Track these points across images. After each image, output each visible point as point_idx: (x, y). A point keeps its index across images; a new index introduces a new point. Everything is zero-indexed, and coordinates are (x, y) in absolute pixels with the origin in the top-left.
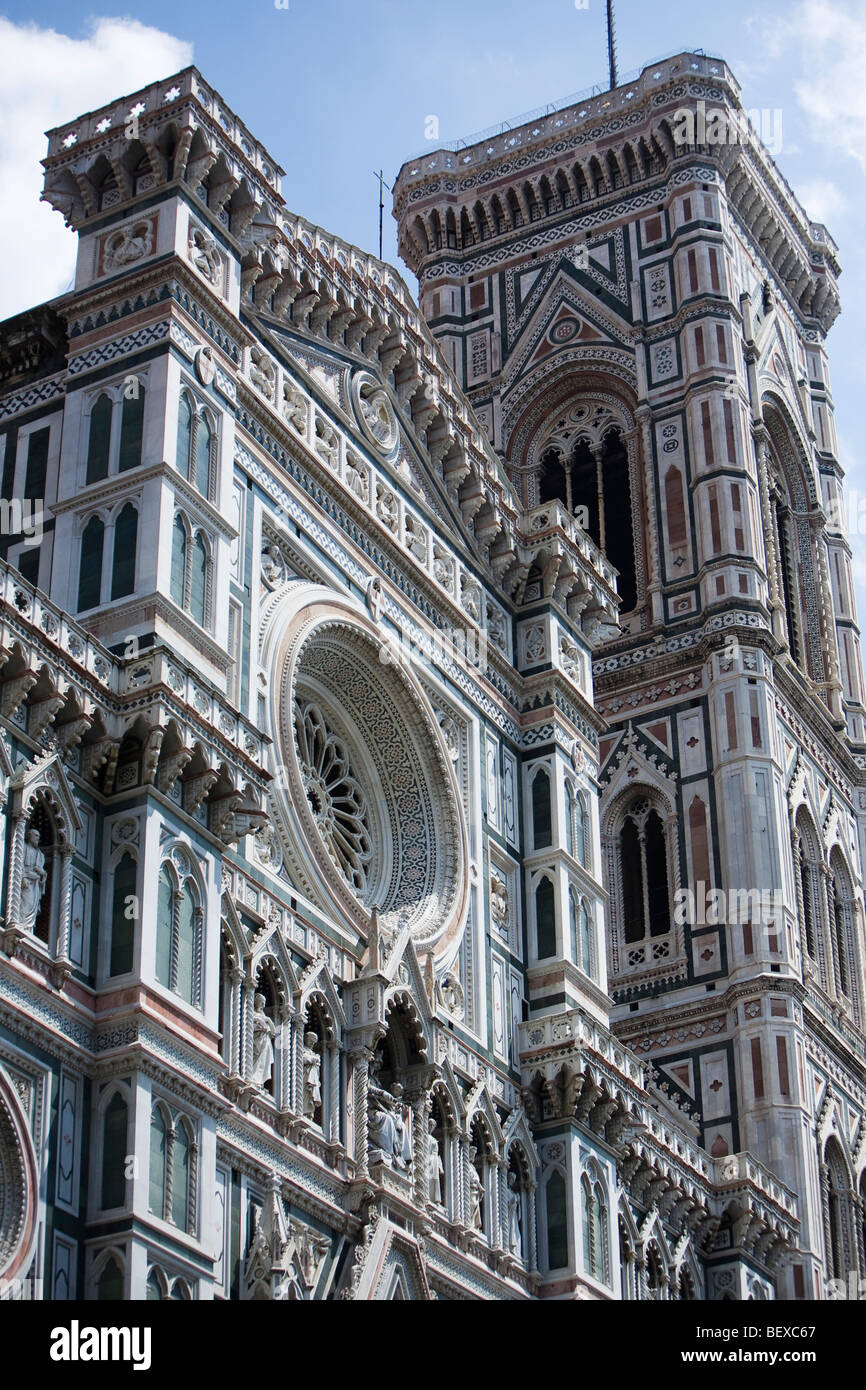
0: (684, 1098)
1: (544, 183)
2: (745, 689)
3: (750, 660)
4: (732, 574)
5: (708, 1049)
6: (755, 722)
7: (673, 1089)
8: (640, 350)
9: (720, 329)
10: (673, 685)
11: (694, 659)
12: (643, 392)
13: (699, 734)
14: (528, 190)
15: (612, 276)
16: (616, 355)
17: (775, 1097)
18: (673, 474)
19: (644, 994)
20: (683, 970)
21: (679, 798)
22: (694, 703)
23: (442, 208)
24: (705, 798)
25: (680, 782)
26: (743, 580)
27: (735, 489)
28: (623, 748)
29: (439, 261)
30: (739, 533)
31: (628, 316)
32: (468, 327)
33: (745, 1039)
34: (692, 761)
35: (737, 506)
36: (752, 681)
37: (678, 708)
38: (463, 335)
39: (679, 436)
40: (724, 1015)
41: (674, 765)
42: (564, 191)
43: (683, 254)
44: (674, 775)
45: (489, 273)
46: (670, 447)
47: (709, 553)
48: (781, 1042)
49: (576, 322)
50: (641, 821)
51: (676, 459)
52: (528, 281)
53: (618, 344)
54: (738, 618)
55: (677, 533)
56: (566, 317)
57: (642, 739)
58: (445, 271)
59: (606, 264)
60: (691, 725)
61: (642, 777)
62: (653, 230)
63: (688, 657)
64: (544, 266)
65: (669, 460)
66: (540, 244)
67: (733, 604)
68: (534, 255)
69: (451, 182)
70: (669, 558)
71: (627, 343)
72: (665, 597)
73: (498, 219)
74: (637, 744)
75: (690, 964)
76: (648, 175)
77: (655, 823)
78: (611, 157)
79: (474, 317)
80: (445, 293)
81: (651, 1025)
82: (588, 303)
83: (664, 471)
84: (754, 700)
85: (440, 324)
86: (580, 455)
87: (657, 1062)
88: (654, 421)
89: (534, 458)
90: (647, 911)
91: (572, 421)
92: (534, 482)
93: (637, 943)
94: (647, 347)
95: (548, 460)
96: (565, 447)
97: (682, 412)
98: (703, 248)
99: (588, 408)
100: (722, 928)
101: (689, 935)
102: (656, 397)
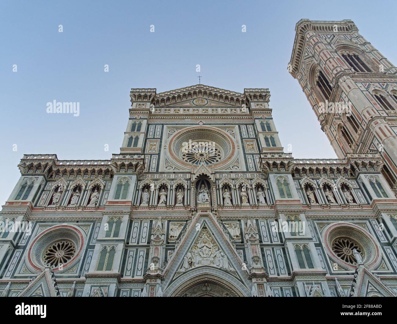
1: (298, 54)
2: (344, 83)
3: (343, 79)
5: (373, 140)
6: (348, 86)
9: (318, 46)
10: (339, 92)
12: (316, 63)
13: (345, 95)
15: (308, 55)
17: (384, 138)
19: (362, 139)
20: (363, 131)
22: (342, 92)
26: (337, 71)
27: (330, 61)
29: (296, 74)
30: (333, 65)
31: (311, 57)
33: (375, 134)
34: (347, 100)
35: (331, 63)
36: (345, 81)
37: (341, 95)
38: (303, 79)
39: (322, 63)
43: (310, 43)
45: (301, 70)
46: (322, 66)
47: (331, 72)
48: (380, 128)
49: (308, 64)
51: (324, 66)
52: (303, 66)
53: (312, 61)
54: (338, 75)
55: (328, 74)
62: (308, 45)
63: (338, 87)
66: (302, 60)
67: (336, 74)
68: (302, 62)
70: (330, 78)
72: (332, 83)
73: (298, 63)
75: (363, 129)
76: (304, 40)
78: (300, 43)
79: (302, 76)
80: (299, 77)
81: (365, 143)
82: (308, 60)
83: (323, 68)
84: (346, 84)
85: (300, 81)
86: (319, 77)
87: (369, 149)
88: (319, 65)
89: (316, 83)
90: (356, 126)
91: (316, 75)
92: (317, 87)
93: (358, 133)
94: (314, 58)
95: (318, 82)
96: (317, 78)
97: (321, 60)
98: (311, 40)
99: (316, 72)
100: (363, 119)
101: (360, 124)
102: (318, 62)
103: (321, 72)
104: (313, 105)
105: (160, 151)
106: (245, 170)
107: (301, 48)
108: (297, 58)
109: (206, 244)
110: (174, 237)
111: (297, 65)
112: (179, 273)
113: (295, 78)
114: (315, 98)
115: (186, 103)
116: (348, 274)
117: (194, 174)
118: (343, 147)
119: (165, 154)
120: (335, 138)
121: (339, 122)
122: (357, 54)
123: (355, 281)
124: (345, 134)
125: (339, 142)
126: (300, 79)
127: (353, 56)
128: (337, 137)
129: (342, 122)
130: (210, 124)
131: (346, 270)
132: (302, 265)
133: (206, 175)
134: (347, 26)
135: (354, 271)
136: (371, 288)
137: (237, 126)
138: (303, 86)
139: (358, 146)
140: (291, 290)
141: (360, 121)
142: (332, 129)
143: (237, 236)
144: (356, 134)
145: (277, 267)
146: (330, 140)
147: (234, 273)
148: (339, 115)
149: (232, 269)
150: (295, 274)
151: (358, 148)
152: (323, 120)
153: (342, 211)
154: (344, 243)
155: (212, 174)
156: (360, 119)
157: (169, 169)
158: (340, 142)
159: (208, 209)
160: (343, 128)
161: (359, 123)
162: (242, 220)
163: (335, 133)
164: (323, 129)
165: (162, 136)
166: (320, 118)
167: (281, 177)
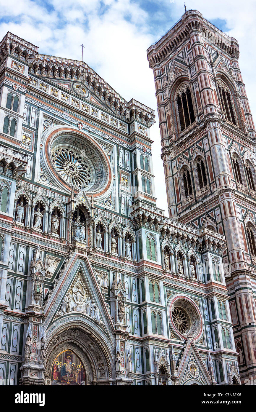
0: (213, 219)
1: (170, 45)
2: (213, 131)
3: (214, 125)
4: (209, 108)
5: (216, 207)
6: (216, 137)
7: (211, 217)
8: (189, 71)
9: (202, 61)
10: (202, 134)
11: (204, 127)
12: (190, 78)
13: (207, 142)
14: (167, 47)
15: (183, 58)
16: (185, 73)
17: (228, 215)
18: (197, 92)
19: (204, 199)
20: (210, 192)
21: (205, 156)
22: (206, 136)
23: (154, 56)
24: (210, 155)
25: (205, 153)
26: (211, 109)
27: (208, 91)
28: (195, 149)
29: (155, 66)
30: (209, 100)
31: (186, 65)
32: (161, 77)
33: (221, 204)
34: (207, 148)
35: (208, 95)
36: (215, 129)
37: (203, 138)
38: (161, 78)
39: (197, 85)
40: (218, 200)
41: (203, 150)
42: (173, 45)
43: (193, 49)
44: (204, 152)
45: (164, 65)
46: (196, 88)
47: (204, 106)
48: (229, 203)
49: (178, 69)
50: (200, 163)
51: (197, 89)
52: (170, 64)
53: (185, 71)
54: (210, 117)
55: (199, 103)
56: (177, 69)
57: (198, 146)
58: (156, 67)
59: (182, 57)
60: (206, 141)
61: (198, 154)
62: (189, 47)
63: (203, 128)
64: (172, 61)
65: (197, 90)
66: (171, 56)
67: (209, 114)
68: (170, 59)
69: (155, 50)
70: (198, 109)
71: (187, 70)
72: (199, 117)
73: (164, 55)
74: (197, 148)
75: (211, 190)
76: (186, 37)
77: (202, 162)
78: (179, 36)
79: (162, 74)
80: (157, 71)
81: (205, 205)
82: (179, 65)
83: (195, 92)
84: (216, 132)
85: (157, 78)
86: (183, 94)
87: (207, 213)
88: (193, 83)
89: (176, 97)
90: (203, 181)
91: (181, 88)
92: (176, 102)
93: (202, 189)
94: (190, 69)
95: (178, 97)
96: (180, 94)
97: (197, 80)
98: (197, 47)
99: (183, 85)
100: (215, 181)
101: (210, 184)
102: (193, 78)
103: (188, 90)
104: (163, 121)
105: (35, 149)
106: (118, 212)
107: (177, 42)
108: (167, 50)
109: (80, 290)
110: (50, 273)
111: (163, 56)
112: (58, 316)
113: (151, 67)
114: (168, 115)
115: (64, 83)
116: (179, 343)
117: (75, 202)
118: (177, 191)
119: (41, 156)
120: (173, 175)
121: (186, 163)
122: (230, 92)
123: (183, 350)
124: (187, 179)
125: (176, 182)
126: (158, 76)
127: (226, 93)
128: (176, 176)
129: (191, 166)
130: (89, 132)
131: (178, 339)
132: (154, 331)
133: (85, 207)
134: (232, 48)
135: (183, 342)
136: (192, 358)
137: (115, 147)
138: (159, 88)
139: (197, 203)
140: (140, 349)
141: (211, 180)
142: (174, 164)
143: (105, 288)
144: (199, 189)
145: (133, 327)
146: (166, 174)
147: (103, 326)
148: (190, 157)
149: (102, 322)
150: (149, 338)
151: (195, 204)
152: (167, 147)
153: (186, 284)
154: (178, 312)
155: (92, 208)
156: (212, 179)
157: (44, 181)
158: (176, 184)
159: (84, 250)
160: (186, 172)
161: (209, 181)
162: (110, 271)
163: (175, 171)
164: (162, 156)
165: (38, 127)
166: (165, 141)
167: (151, 234)
